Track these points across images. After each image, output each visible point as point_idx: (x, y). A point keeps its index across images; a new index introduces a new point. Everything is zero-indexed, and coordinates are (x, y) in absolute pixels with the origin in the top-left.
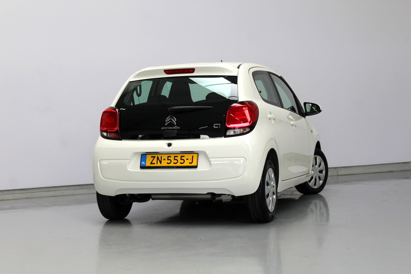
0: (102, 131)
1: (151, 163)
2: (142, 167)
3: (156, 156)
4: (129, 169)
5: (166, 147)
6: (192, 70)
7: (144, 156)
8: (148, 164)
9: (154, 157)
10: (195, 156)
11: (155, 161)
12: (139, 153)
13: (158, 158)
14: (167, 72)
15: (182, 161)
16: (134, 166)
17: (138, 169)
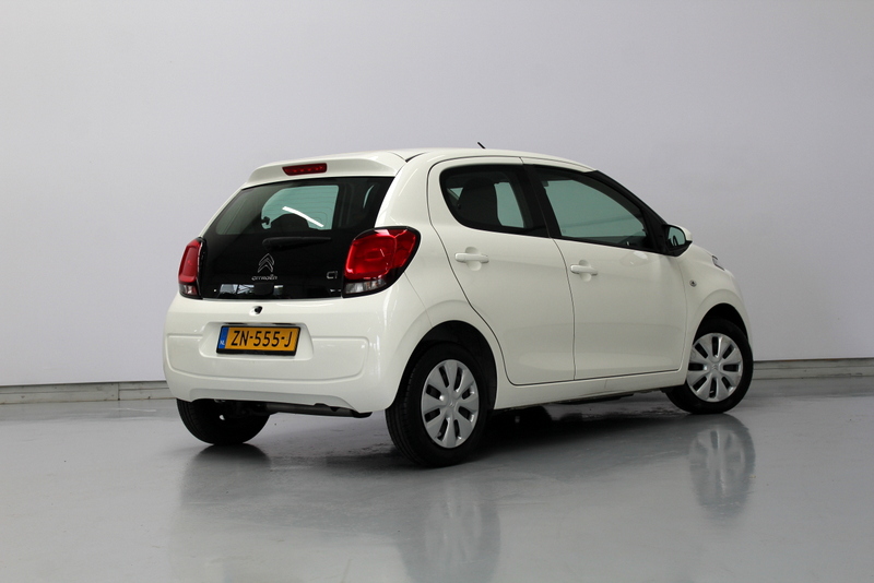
0: (182, 283)
1: (233, 344)
2: (221, 350)
3: (241, 330)
4: (202, 354)
5: (254, 314)
6: (322, 167)
7: (225, 329)
8: (228, 346)
9: (238, 332)
10: (295, 332)
11: (237, 341)
12: (219, 323)
13: (243, 335)
14: (289, 170)
15: (275, 342)
16: (207, 348)
17: (215, 355)
